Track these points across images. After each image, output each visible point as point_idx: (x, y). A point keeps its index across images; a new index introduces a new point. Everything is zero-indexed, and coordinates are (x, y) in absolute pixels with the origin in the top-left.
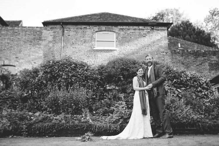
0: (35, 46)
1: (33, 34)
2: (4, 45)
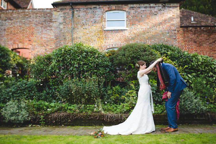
0: (47, 28)
1: (44, 16)
2: (16, 28)
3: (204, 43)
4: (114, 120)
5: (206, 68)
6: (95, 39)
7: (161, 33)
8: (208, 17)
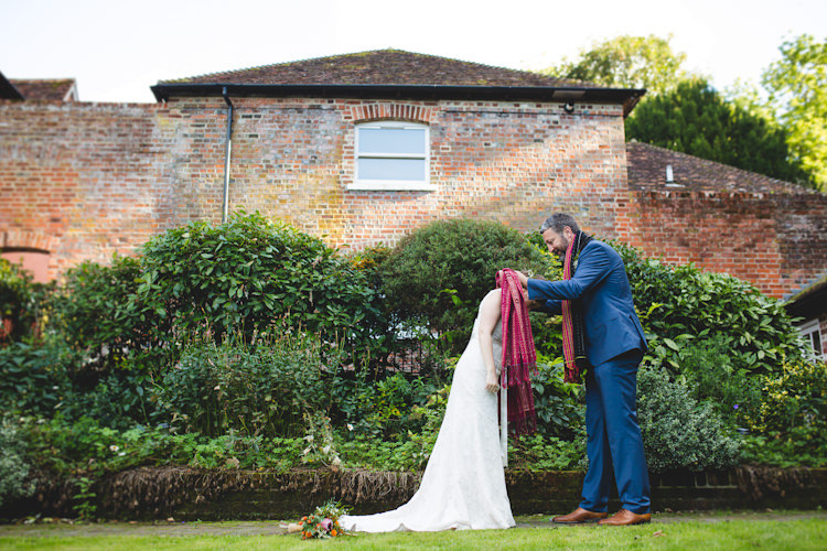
0: (125, 175)
2: (6, 172)
3: (714, 247)
4: (382, 494)
5: (730, 315)
6: (311, 223)
7: (558, 206)
8: (725, 172)
